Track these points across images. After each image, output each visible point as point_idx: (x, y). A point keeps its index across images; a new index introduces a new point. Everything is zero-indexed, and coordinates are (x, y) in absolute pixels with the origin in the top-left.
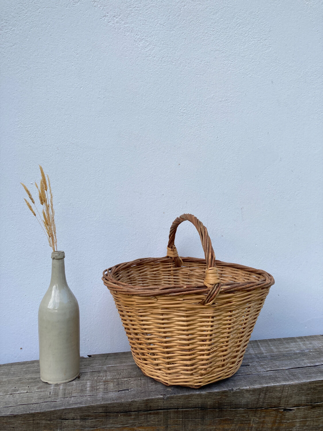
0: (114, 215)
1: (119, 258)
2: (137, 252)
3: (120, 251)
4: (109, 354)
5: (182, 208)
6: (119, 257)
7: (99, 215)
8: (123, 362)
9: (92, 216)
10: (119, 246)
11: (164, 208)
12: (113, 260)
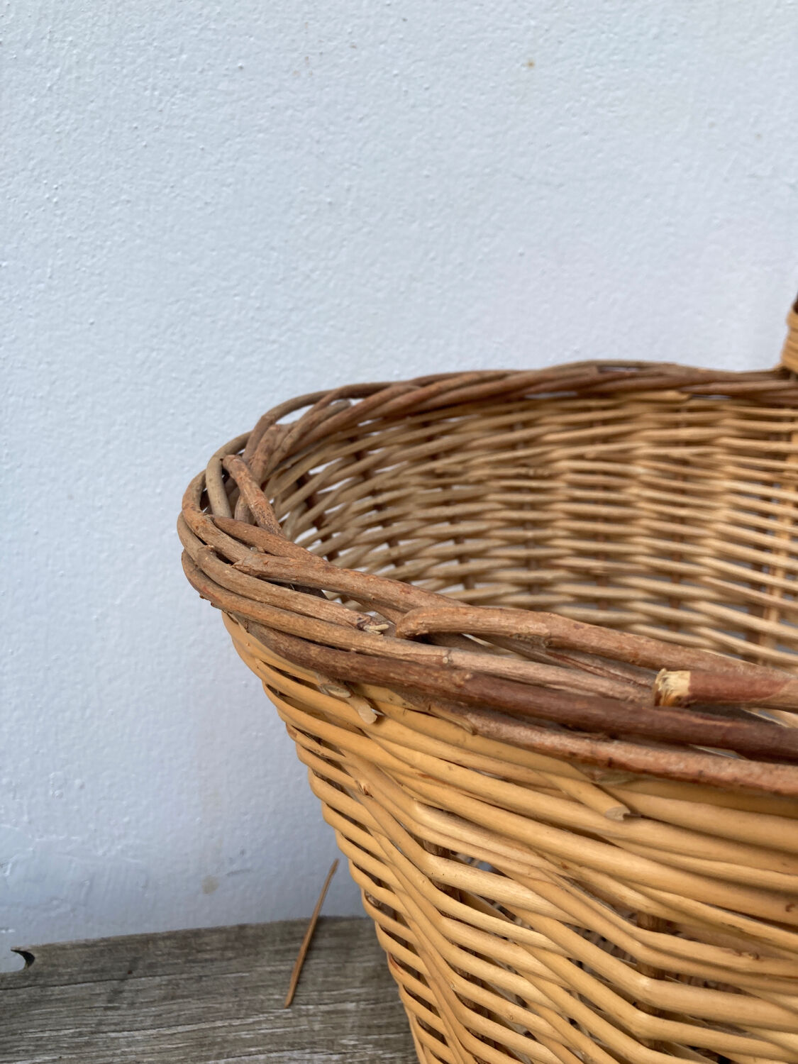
0: (184, 57)
1: (231, 359)
2: (342, 330)
3: (235, 317)
4: (149, 940)
5: (654, 31)
6: (228, 353)
7: (73, 45)
8: (213, 1044)
9: (29, 52)
10: (224, 284)
11: (533, 23)
12: (195, 372)
